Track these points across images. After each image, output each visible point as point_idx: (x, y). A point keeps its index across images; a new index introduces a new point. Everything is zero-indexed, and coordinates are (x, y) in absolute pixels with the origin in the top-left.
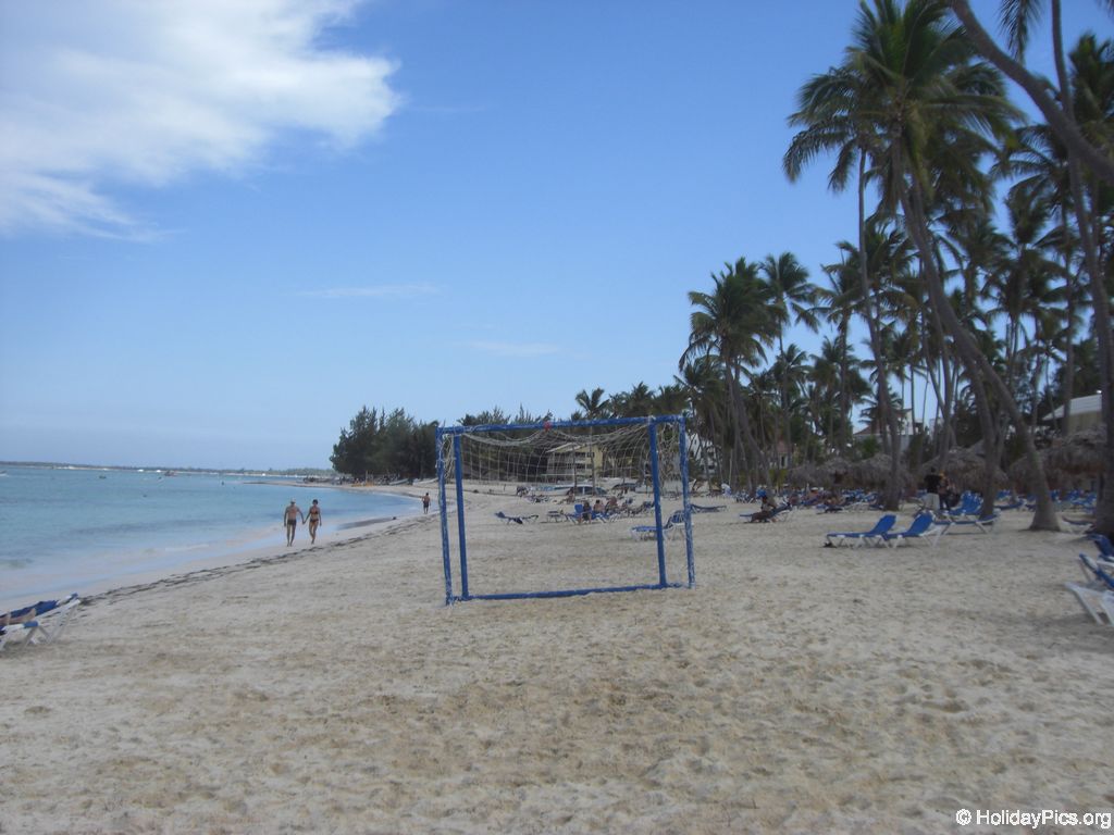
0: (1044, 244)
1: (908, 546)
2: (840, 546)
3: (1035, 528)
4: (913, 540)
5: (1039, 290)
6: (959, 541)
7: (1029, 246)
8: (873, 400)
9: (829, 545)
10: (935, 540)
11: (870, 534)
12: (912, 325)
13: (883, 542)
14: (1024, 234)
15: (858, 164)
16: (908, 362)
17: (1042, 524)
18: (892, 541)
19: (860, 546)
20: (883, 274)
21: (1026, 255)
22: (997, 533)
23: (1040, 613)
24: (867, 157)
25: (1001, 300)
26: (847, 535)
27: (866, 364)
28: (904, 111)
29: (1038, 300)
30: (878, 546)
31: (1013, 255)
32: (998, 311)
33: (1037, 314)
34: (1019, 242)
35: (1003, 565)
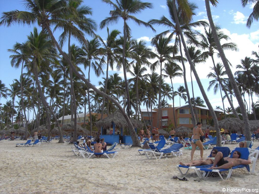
0: (60, 83)
1: (34, 146)
2: (19, 146)
3: (59, 142)
4: (34, 145)
5: (57, 92)
6: (44, 145)
7: (56, 83)
8: (17, 115)
9: (17, 146)
10: (39, 145)
11: (26, 144)
12: (29, 99)
13: (29, 145)
14: (56, 81)
15: (22, 63)
16: (27, 107)
17: (61, 142)
18: (30, 145)
19: (24, 146)
20: (24, 87)
21: (56, 85)
22: (52, 144)
23: (67, 155)
24: (24, 62)
25: (50, 94)
26: (21, 144)
27: (17, 107)
28: (37, 55)
29: (57, 95)
30: (27, 146)
31: (53, 85)
32: (48, 96)
33: (57, 98)
34: (55, 82)
35: (55, 149)
